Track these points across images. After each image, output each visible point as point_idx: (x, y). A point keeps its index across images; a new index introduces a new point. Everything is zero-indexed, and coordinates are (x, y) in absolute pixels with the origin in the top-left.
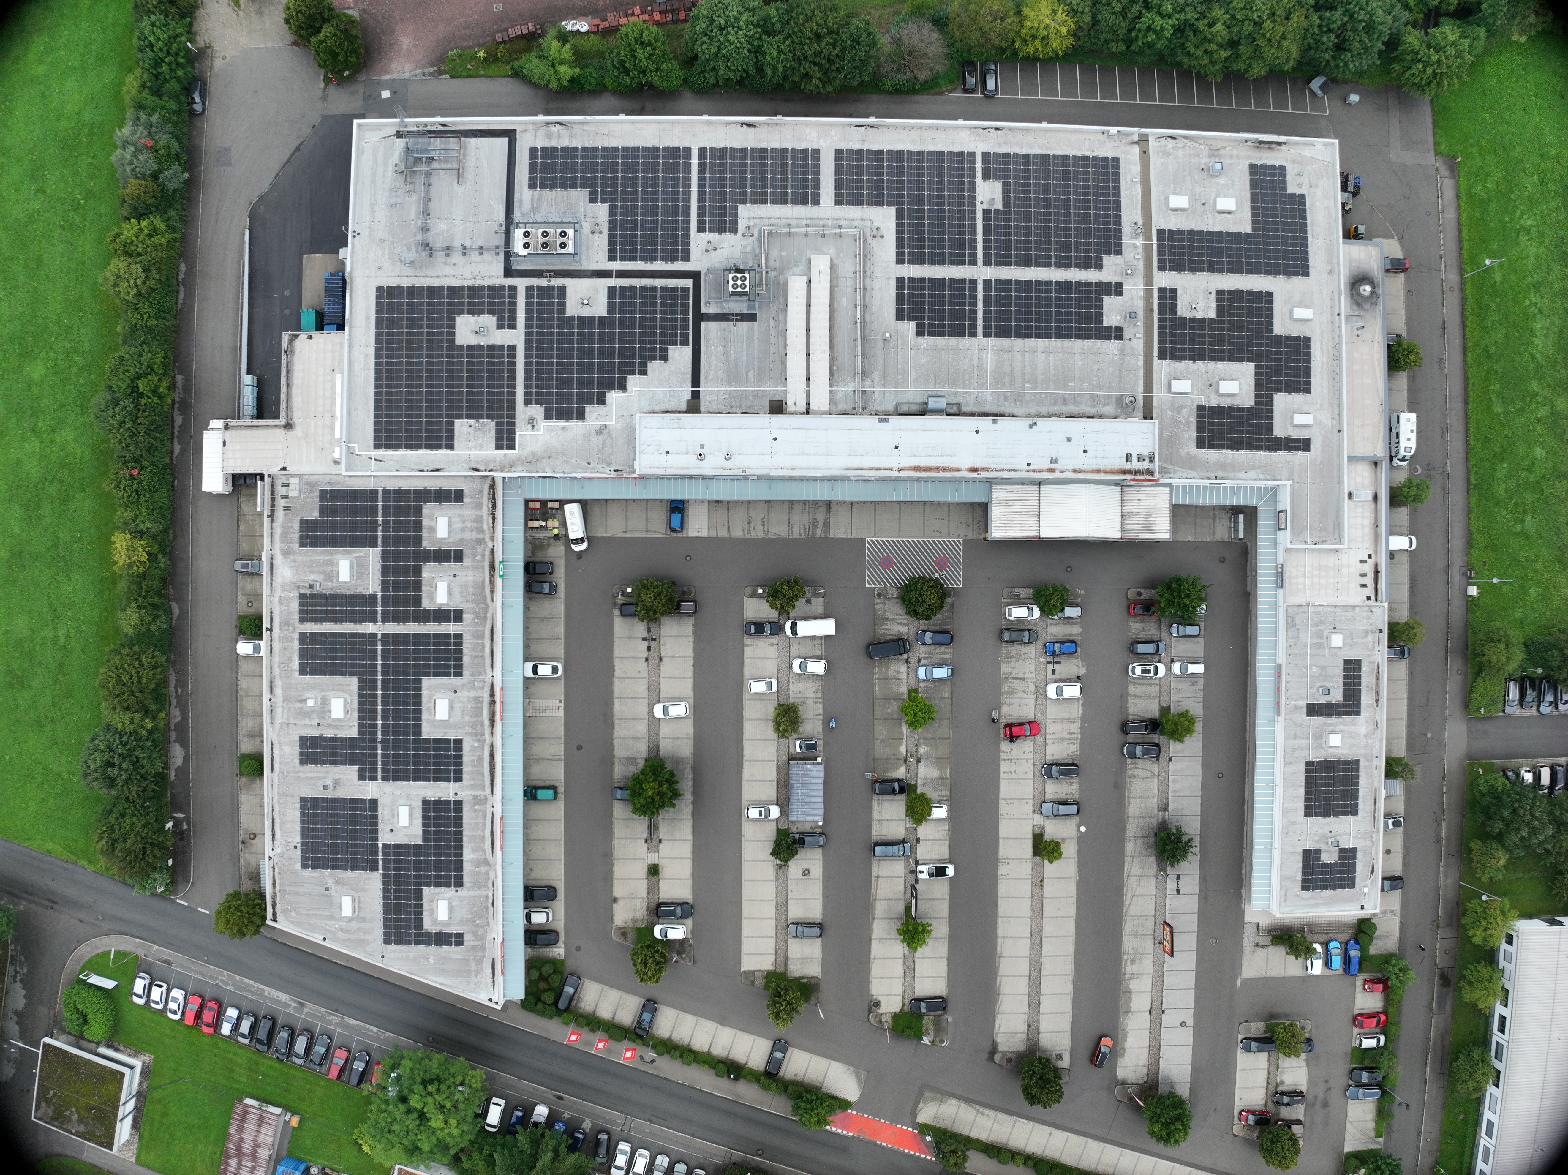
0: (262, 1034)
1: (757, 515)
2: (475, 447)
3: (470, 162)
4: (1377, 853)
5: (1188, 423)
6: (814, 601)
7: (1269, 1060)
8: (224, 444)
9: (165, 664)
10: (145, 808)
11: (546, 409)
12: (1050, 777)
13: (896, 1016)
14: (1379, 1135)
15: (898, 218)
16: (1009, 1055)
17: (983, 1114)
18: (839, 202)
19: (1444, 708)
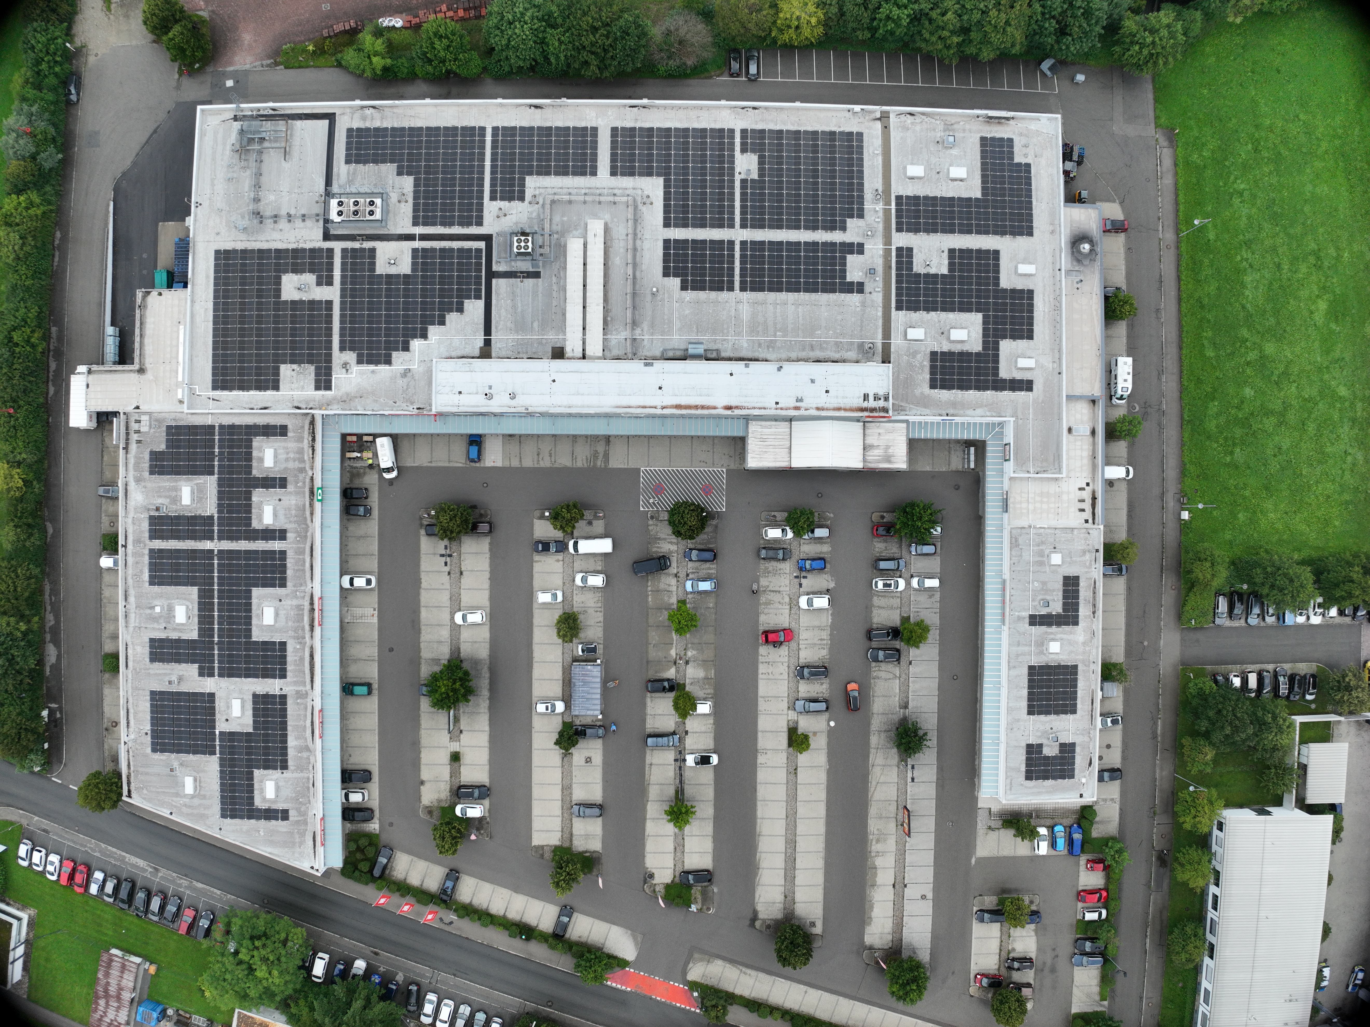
0: (123, 894)
1: (546, 448)
2: (298, 389)
3: (296, 141)
4: (1094, 748)
5: (922, 367)
6: (595, 522)
7: (1001, 930)
8: (88, 386)
9: (40, 576)
10: (21, 698)
11: (358, 355)
12: (802, 677)
13: (668, 887)
14: (1103, 999)
15: (665, 187)
16: (769, 922)
17: (745, 973)
18: (613, 173)
19: (1159, 619)
